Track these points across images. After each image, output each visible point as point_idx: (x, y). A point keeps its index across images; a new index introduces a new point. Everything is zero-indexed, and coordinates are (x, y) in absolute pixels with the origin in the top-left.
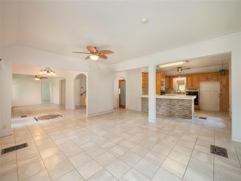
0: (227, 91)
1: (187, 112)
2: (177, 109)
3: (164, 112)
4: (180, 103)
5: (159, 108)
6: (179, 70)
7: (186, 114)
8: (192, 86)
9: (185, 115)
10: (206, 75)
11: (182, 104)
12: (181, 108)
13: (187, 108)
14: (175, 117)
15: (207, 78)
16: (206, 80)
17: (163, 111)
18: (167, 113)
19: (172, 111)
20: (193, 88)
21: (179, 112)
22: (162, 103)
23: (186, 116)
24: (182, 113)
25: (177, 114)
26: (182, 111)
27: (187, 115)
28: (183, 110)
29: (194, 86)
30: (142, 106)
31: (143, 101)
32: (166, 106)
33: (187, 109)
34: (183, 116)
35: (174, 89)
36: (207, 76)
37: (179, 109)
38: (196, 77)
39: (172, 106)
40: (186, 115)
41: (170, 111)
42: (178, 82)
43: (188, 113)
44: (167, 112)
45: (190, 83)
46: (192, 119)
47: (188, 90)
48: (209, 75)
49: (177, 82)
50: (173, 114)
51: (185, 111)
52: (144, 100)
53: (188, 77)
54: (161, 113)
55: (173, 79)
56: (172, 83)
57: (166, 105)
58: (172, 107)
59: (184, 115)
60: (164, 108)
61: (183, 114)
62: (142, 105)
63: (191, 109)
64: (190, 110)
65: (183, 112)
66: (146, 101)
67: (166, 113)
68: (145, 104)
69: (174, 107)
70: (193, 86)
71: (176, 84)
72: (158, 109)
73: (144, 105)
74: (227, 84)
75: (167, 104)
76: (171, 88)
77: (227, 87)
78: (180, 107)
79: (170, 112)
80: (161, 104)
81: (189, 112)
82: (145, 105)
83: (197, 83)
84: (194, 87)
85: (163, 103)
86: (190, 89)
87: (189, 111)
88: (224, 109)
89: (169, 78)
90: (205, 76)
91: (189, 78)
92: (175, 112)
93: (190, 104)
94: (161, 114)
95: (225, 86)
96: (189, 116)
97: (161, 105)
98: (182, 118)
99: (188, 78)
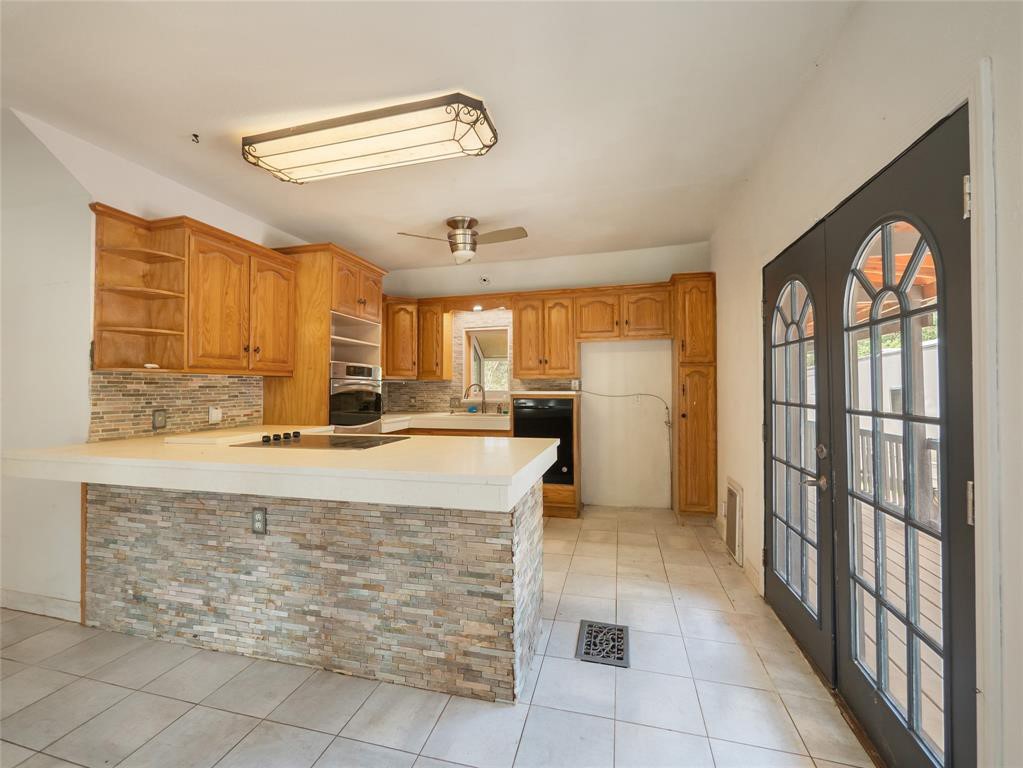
0: (711, 391)
1: (473, 627)
2: (390, 598)
3: (277, 633)
4: (415, 534)
5: (234, 587)
6: (460, 239)
7: (465, 645)
8: (543, 362)
9: (460, 659)
10: (610, 300)
11: (428, 542)
12: (421, 589)
13: (473, 584)
14: (368, 677)
15: (616, 319)
16: (612, 331)
17: (274, 617)
18: (304, 639)
19: (345, 614)
20: (552, 374)
21: (401, 624)
22: (258, 526)
23: (469, 673)
24: (428, 635)
25: (388, 646)
26: (430, 613)
27: (475, 663)
28: (441, 602)
29: (553, 365)
30: (84, 567)
31: (91, 509)
32: (290, 567)
33: (471, 593)
34: (440, 676)
35: (454, 378)
36: (616, 307)
37: (403, 593)
38: (563, 311)
39: (342, 557)
40: (466, 654)
41: (327, 612)
42: (474, 342)
43: (481, 638)
44: (299, 629)
45: (533, 342)
46: (514, 697)
47: (522, 392)
48: (625, 299)
49: (469, 338)
50: (353, 655)
51: (457, 622)
52: (102, 503)
53: (521, 311)
54: (251, 641)
55: (445, 315)
56: (440, 343)
57: (294, 549)
58: (341, 573)
59: (446, 663)
60: (277, 584)
61: (442, 644)
62: (84, 553)
63: (510, 592)
64: (497, 603)
65: (437, 626)
66: (119, 509)
67: (290, 635)
68: (106, 544)
69: (361, 577)
70: (547, 366)
71: (461, 353)
72: (222, 593)
73: (100, 553)
74: (711, 357)
75: (302, 546)
76: (431, 379)
77: (712, 369)
78: (413, 575)
79: (328, 628)
80: (253, 540)
81: (489, 630)
82: (107, 554)
83: (570, 348)
84: (550, 368)
85: (265, 532)
86: (536, 380)
87: (491, 613)
88: (695, 500)
89: (418, 311)
90: (604, 303)
91: (530, 316)
92: (370, 623)
93: (500, 542)
94: (248, 651)
95: (701, 363)
96: (488, 672)
97: (249, 554)
98: (430, 689)
99: (524, 313)
